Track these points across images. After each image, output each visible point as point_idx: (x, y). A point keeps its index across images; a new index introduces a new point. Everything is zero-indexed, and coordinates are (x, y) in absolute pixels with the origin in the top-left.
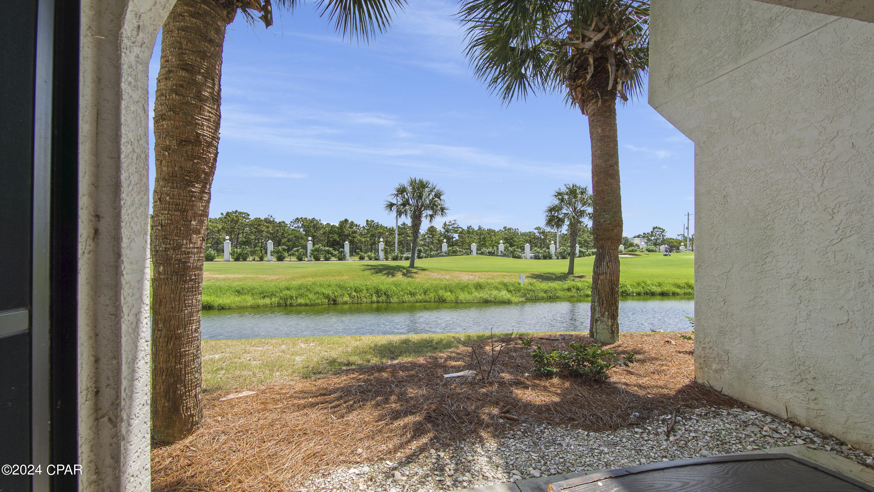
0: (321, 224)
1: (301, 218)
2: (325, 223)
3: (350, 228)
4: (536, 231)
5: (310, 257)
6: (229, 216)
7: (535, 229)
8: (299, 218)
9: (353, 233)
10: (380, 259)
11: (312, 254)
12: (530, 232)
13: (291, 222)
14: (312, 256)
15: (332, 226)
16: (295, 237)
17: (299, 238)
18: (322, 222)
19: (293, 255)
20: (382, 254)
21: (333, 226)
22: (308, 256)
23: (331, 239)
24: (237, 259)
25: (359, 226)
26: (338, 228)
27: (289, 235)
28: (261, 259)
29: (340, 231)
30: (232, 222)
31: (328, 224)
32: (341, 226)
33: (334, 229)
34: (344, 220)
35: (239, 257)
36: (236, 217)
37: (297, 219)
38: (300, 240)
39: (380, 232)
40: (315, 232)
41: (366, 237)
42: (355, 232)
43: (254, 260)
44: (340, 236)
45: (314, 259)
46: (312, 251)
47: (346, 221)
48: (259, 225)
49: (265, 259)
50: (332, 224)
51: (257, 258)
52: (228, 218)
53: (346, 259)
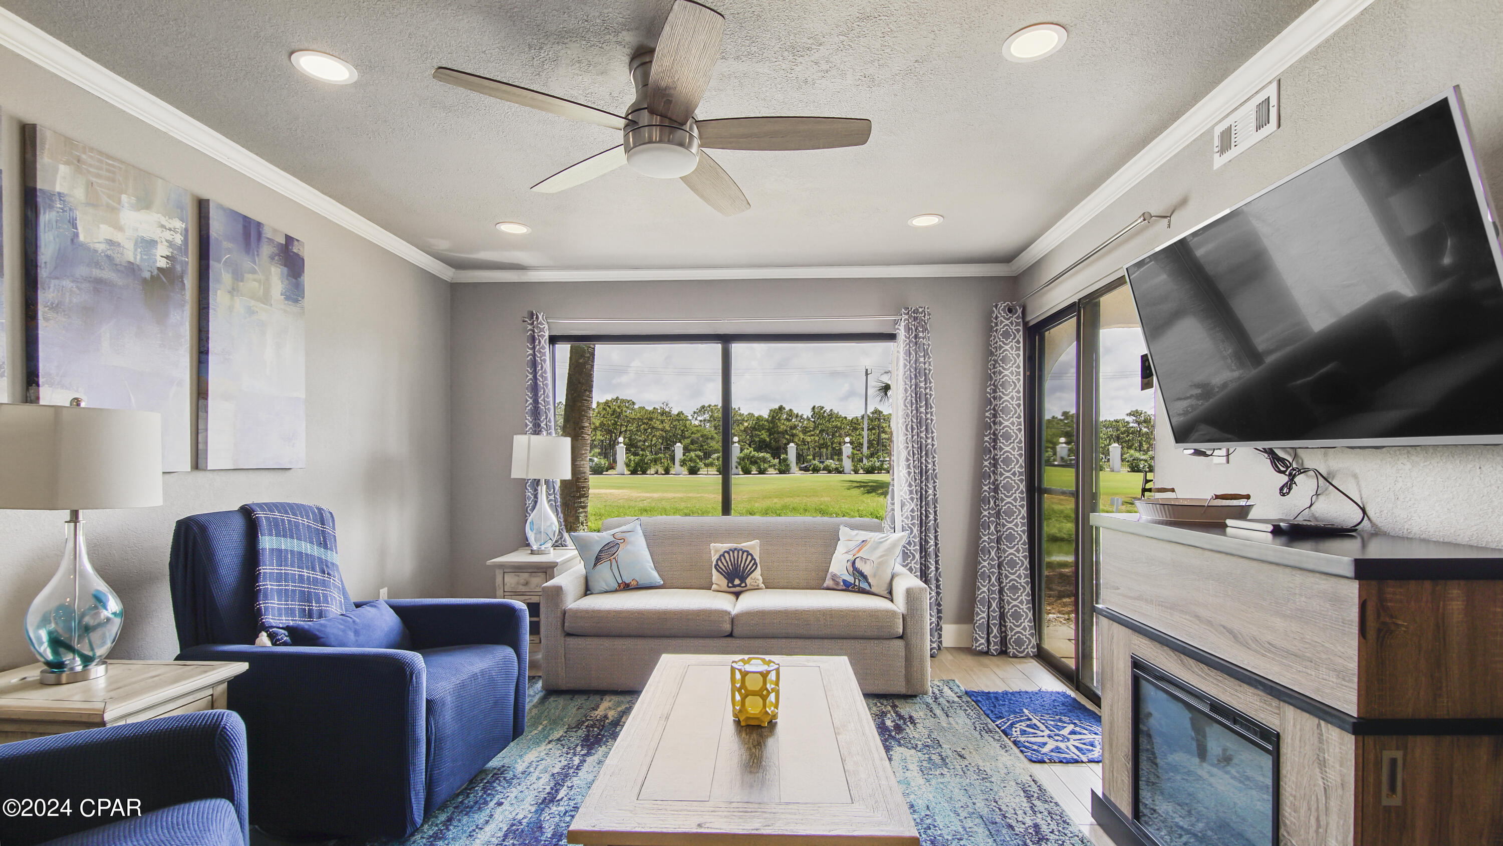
0: (741, 415)
1: (709, 406)
2: (747, 413)
3: (788, 420)
4: (1130, 419)
5: (735, 468)
6: (609, 407)
7: (1130, 414)
8: (706, 405)
9: (791, 428)
10: (845, 471)
11: (740, 465)
12: (1117, 421)
13: (695, 413)
14: (740, 467)
15: (758, 418)
16: (702, 436)
17: (707, 439)
18: (742, 412)
19: (711, 465)
20: (847, 464)
21: (759, 419)
22: (732, 467)
23: (757, 439)
24: (634, 472)
25: (801, 417)
26: (767, 421)
27: (692, 433)
28: (667, 472)
29: (771, 425)
30: (612, 415)
31: (752, 415)
32: (773, 417)
33: (761, 423)
34: (777, 407)
35: (639, 469)
36: (619, 407)
37: (703, 407)
38: (709, 441)
39: (836, 427)
41: (812, 435)
42: (795, 427)
43: (657, 473)
45: (742, 471)
46: (738, 458)
47: (781, 408)
48: (651, 419)
49: (672, 471)
50: (757, 415)
51: (661, 470)
52: (608, 409)
53: (791, 471)
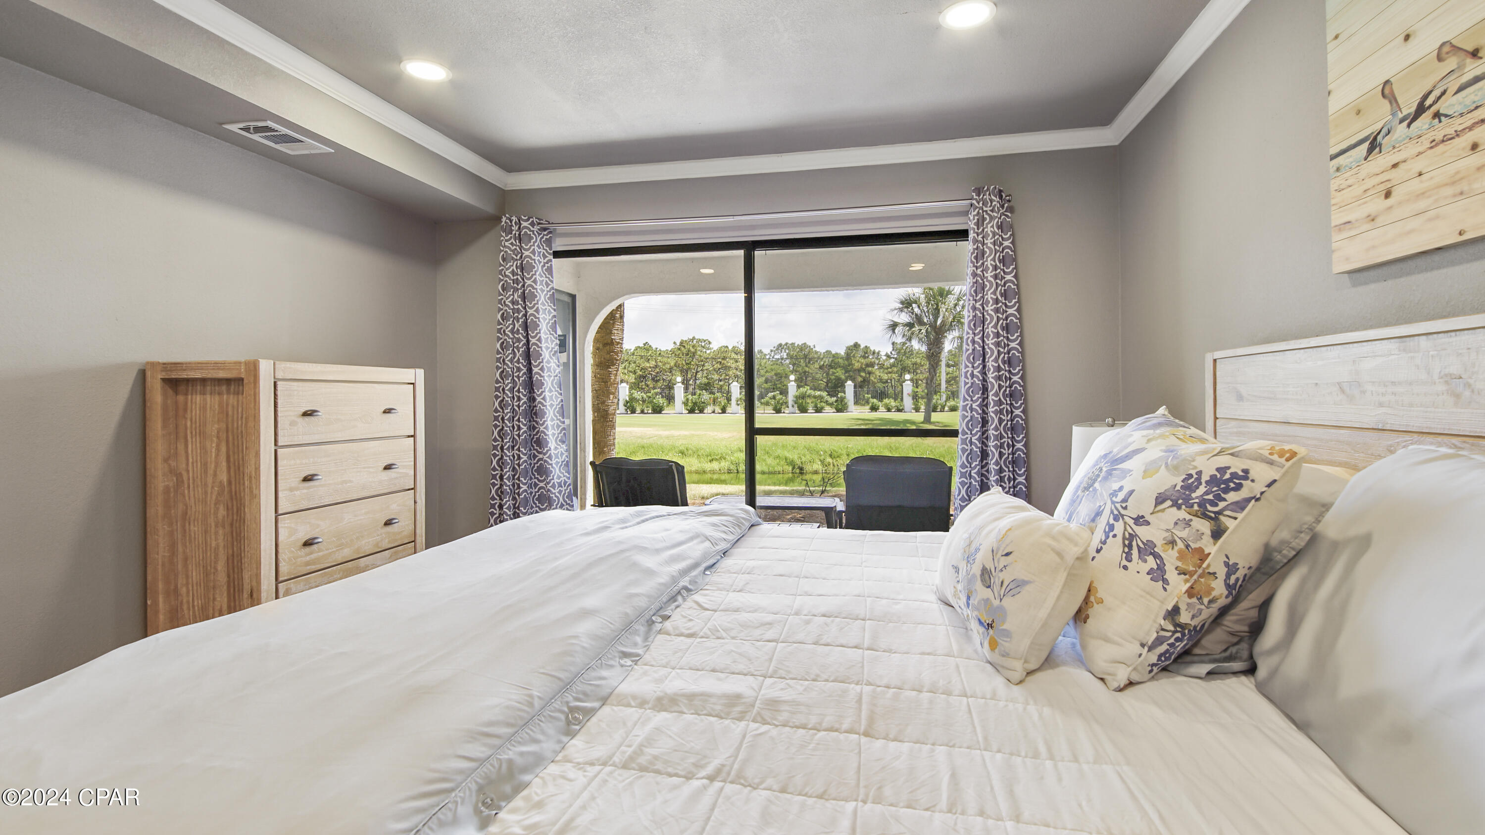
0: (816, 352)
1: (786, 344)
2: (823, 351)
3: (864, 357)
5: (793, 406)
6: (684, 347)
8: (783, 343)
9: (867, 365)
10: (906, 410)
11: (796, 403)
13: (771, 351)
14: (796, 405)
15: (834, 356)
16: (776, 374)
17: (779, 377)
18: (817, 349)
19: (767, 404)
20: (908, 402)
21: (836, 356)
22: (790, 405)
23: (833, 377)
24: (691, 411)
25: (878, 353)
26: (842, 358)
27: (767, 372)
28: (724, 411)
29: (846, 362)
30: (687, 355)
31: (828, 352)
32: (847, 354)
33: (836, 360)
34: (852, 344)
35: (695, 408)
36: (693, 347)
37: (780, 345)
39: (916, 364)
40: (806, 366)
41: (890, 373)
42: (872, 365)
43: (714, 412)
44: (846, 372)
45: (799, 410)
46: (796, 397)
47: (856, 345)
48: (724, 359)
49: (729, 410)
50: (833, 352)
51: (718, 409)
52: (683, 349)
53: (849, 409)
